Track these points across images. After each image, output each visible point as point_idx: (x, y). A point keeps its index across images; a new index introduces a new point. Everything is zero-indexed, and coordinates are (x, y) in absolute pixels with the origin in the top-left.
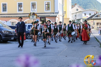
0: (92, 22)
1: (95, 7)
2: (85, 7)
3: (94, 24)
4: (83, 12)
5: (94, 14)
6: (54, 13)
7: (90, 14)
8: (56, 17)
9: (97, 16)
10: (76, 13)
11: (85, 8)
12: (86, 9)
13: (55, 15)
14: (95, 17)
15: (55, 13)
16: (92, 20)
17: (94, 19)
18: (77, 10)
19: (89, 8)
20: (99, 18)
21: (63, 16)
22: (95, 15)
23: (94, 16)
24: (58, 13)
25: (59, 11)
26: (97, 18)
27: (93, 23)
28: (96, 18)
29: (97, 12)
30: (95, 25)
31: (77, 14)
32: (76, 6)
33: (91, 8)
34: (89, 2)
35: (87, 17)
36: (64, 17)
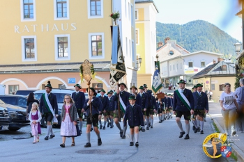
0: (207, 82)
1: (217, 44)
2: (190, 45)
3: (213, 87)
4: (186, 59)
5: (212, 63)
7: (203, 64)
9: (220, 69)
10: (168, 61)
11: (191, 49)
12: (193, 50)
14: (215, 71)
16: (208, 79)
17: (212, 76)
18: (172, 53)
19: (201, 49)
20: (224, 72)
21: (135, 70)
22: (215, 65)
23: (213, 69)
26: (221, 73)
27: (209, 85)
28: (217, 73)
29: (219, 59)
30: (214, 89)
31: (172, 63)
32: (168, 44)
33: (207, 48)
34: (200, 32)
35: (196, 70)
36: (138, 72)
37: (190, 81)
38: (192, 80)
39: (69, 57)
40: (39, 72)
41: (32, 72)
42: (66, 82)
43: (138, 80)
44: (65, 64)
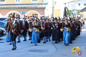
4: (77, 2)
6: (42, 4)
7: (85, 4)
8: (44, 8)
13: (43, 6)
15: (44, 4)
21: (53, 8)
24: (47, 4)
25: (48, 2)
31: (70, 4)
35: (82, 7)
37: (79, 13)
38: (80, 12)
39: (22, 1)
40: (7, 8)
41: (4, 8)
42: (20, 13)
43: (54, 12)
44: (20, 4)
